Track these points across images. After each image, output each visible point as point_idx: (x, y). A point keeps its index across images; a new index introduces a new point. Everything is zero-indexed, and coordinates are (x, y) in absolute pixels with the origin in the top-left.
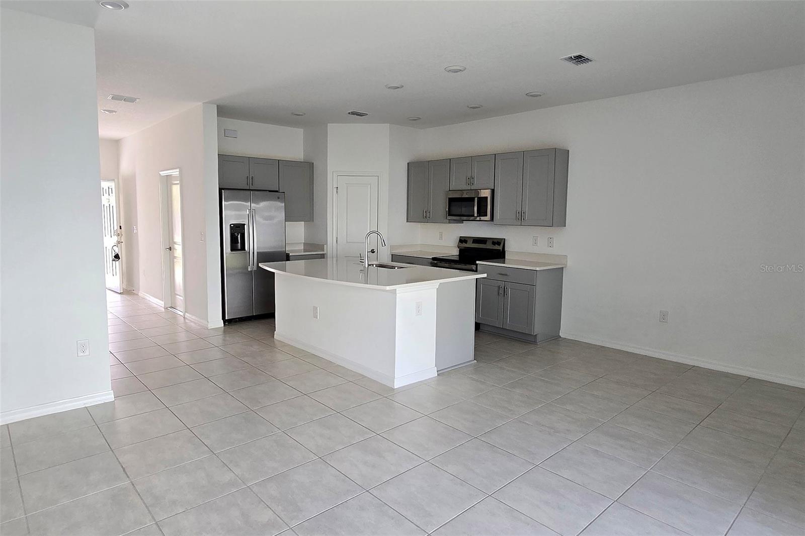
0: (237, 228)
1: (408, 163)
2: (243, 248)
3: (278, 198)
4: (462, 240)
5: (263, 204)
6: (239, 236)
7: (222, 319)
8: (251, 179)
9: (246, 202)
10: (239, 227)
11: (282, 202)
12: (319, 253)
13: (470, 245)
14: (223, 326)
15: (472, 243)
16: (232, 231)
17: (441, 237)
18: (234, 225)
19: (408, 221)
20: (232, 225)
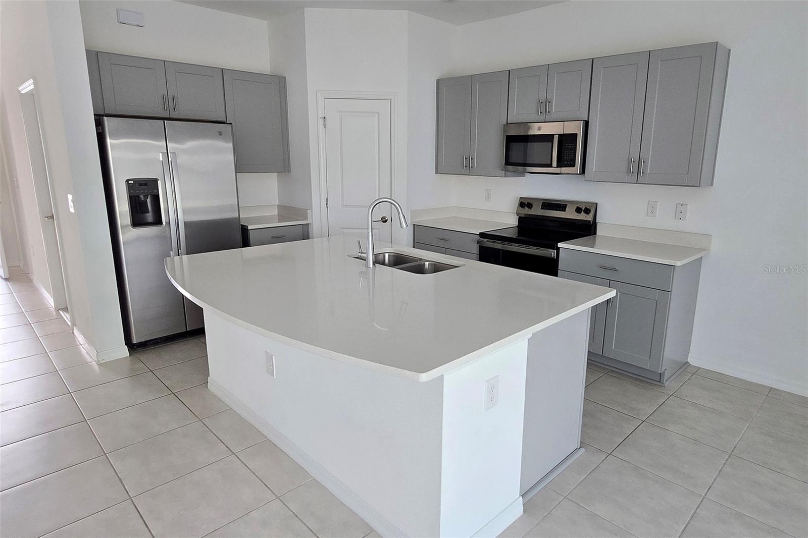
0: (141, 187)
1: (438, 81)
2: (158, 221)
3: (220, 134)
4: (524, 203)
5: (190, 144)
6: (149, 200)
7: (126, 345)
8: (171, 100)
9: (156, 140)
10: (146, 184)
11: (226, 141)
12: (299, 223)
13: (537, 211)
14: (129, 355)
15: (541, 209)
16: (132, 191)
17: (488, 197)
18: (135, 180)
19: (437, 172)
20: (130, 182)
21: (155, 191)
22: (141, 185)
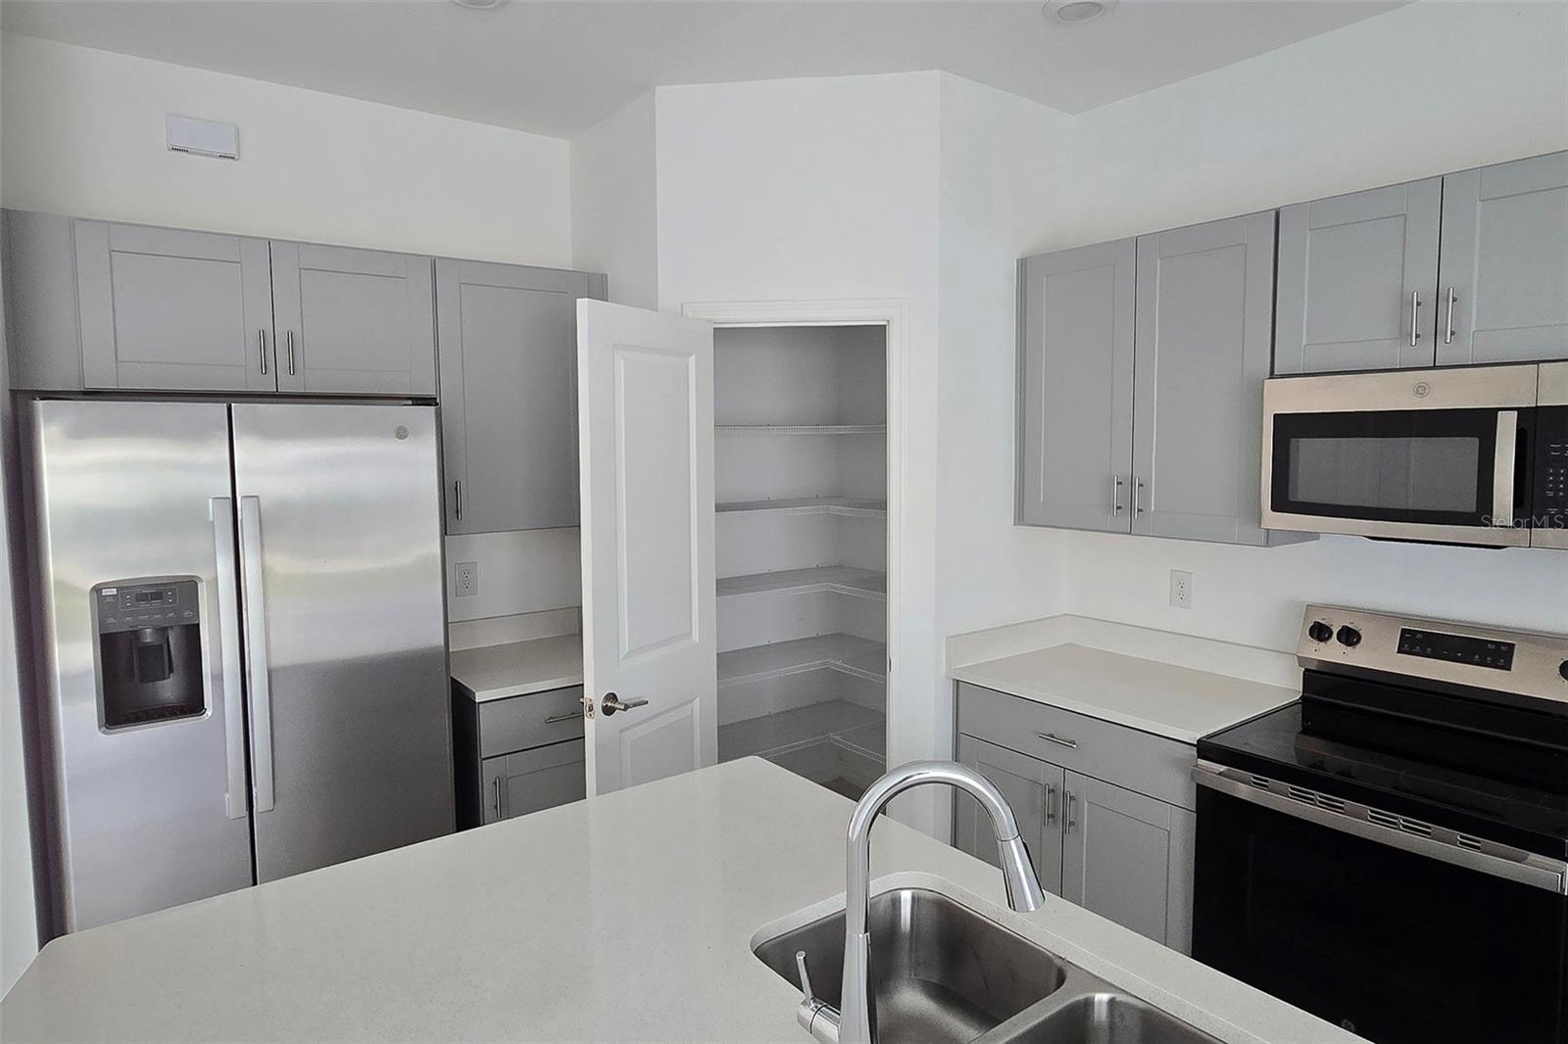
0: (144, 604)
1: (1023, 265)
2: (194, 701)
4: (1328, 628)
6: (167, 643)
8: (281, 339)
10: (158, 595)
13: (1378, 655)
15: (1398, 652)
16: (111, 620)
17: (1181, 592)
18: (122, 588)
19: (1020, 518)
20: (105, 592)
21: (187, 613)
22: (142, 597)
